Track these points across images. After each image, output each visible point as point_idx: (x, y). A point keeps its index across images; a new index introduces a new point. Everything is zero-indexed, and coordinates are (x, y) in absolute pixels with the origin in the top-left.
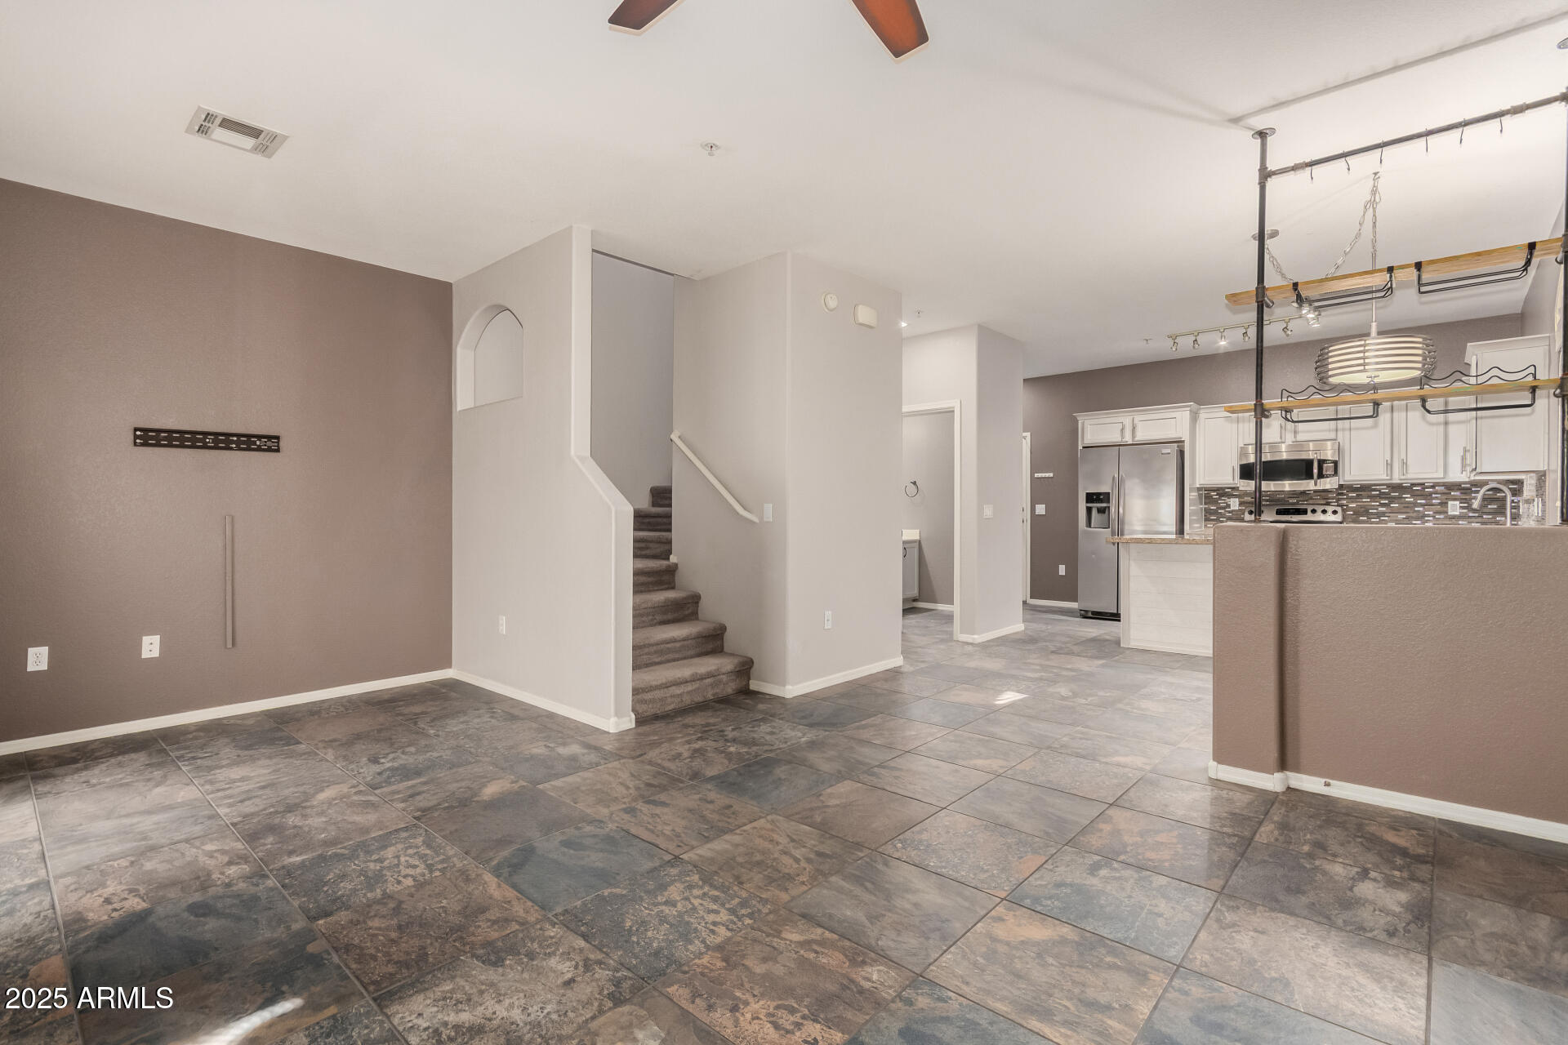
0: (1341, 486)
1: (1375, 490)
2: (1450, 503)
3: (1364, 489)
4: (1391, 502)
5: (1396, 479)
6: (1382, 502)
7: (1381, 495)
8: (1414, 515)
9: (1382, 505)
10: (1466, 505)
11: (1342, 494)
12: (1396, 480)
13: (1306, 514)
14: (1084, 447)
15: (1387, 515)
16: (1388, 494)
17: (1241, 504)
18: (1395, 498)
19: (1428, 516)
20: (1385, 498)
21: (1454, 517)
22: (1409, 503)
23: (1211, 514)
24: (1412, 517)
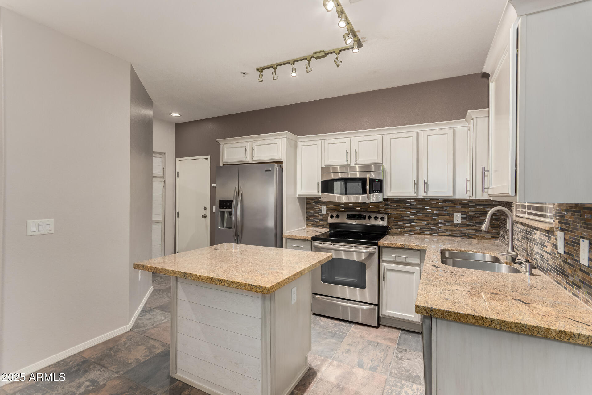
0: (385, 200)
1: (408, 202)
2: (455, 214)
3: (400, 202)
4: (417, 212)
5: (421, 195)
6: (412, 211)
7: (412, 207)
8: (432, 222)
9: (412, 214)
10: (465, 216)
11: (387, 205)
12: (421, 197)
13: (365, 219)
14: (223, 165)
15: (415, 221)
16: (416, 205)
17: (328, 210)
18: (420, 209)
19: (441, 223)
20: (414, 209)
21: (457, 225)
22: (429, 213)
23: (311, 216)
24: (431, 224)
